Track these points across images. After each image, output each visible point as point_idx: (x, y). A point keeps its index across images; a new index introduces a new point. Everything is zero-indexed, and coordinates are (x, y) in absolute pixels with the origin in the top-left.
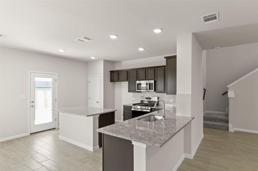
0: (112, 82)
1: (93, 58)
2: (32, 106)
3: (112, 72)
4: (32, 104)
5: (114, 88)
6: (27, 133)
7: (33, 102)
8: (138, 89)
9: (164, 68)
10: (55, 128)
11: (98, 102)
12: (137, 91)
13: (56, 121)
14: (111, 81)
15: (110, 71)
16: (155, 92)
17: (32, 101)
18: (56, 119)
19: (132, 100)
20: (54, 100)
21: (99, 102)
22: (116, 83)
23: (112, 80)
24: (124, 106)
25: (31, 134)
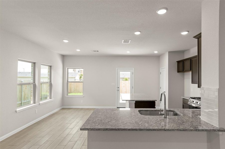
2: (118, 90)
3: (178, 62)
5: (184, 79)
14: (178, 72)
17: (118, 87)
20: (132, 87)
22: (185, 73)
24: (183, 98)
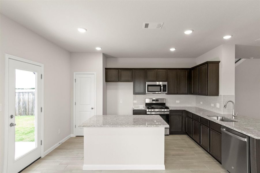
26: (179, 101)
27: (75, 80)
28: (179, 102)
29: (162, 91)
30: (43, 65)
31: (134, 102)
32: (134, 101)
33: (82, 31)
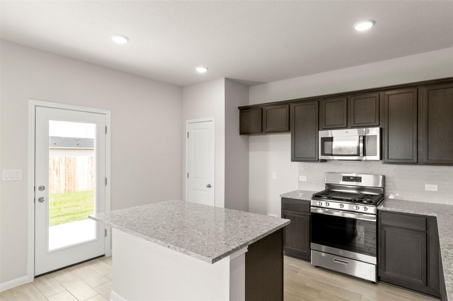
0: (243, 136)
1: (201, 70)
2: (41, 200)
3: (244, 110)
4: (39, 194)
6: (26, 275)
7: (42, 188)
8: (323, 154)
9: (415, 90)
10: (103, 256)
11: (209, 186)
12: (321, 157)
13: (106, 235)
14: (242, 133)
15: (239, 108)
16: (381, 162)
17: (41, 185)
18: (106, 230)
19: (299, 182)
20: (102, 182)
21: (213, 185)
22: (252, 137)
23: (244, 131)
24: (283, 199)
25: (36, 277)
26: (436, 186)
27: (188, 133)
28: (436, 189)
29: (361, 155)
30: (109, 113)
31: (300, 180)
32: (301, 177)
33: (119, 41)
